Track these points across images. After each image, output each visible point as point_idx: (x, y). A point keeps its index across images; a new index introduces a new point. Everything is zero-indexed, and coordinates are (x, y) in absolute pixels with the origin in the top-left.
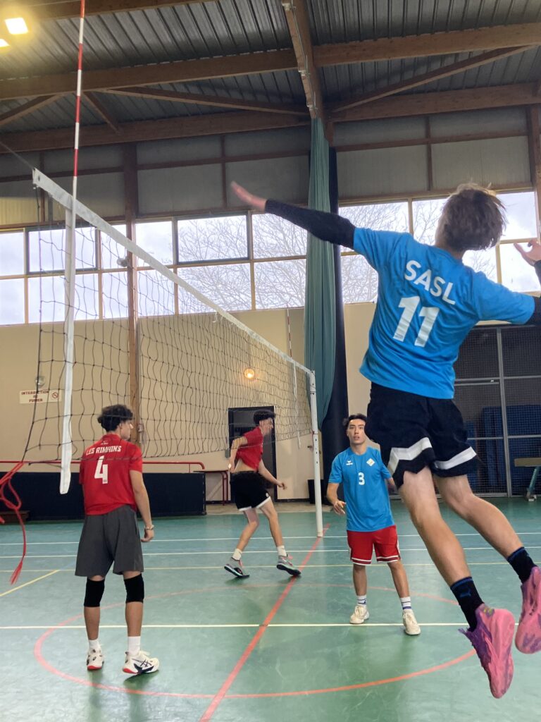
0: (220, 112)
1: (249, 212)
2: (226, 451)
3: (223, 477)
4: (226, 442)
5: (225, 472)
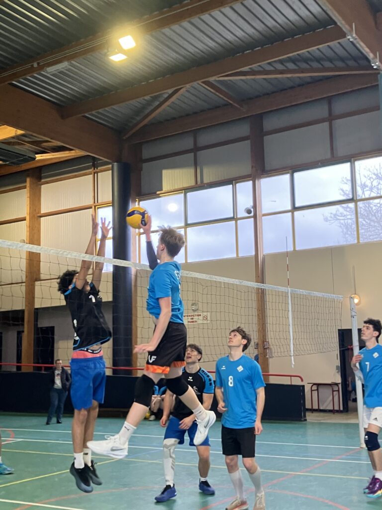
0: (321, 80)
1: (352, 159)
2: (337, 367)
3: (333, 389)
4: (337, 359)
5: (337, 384)
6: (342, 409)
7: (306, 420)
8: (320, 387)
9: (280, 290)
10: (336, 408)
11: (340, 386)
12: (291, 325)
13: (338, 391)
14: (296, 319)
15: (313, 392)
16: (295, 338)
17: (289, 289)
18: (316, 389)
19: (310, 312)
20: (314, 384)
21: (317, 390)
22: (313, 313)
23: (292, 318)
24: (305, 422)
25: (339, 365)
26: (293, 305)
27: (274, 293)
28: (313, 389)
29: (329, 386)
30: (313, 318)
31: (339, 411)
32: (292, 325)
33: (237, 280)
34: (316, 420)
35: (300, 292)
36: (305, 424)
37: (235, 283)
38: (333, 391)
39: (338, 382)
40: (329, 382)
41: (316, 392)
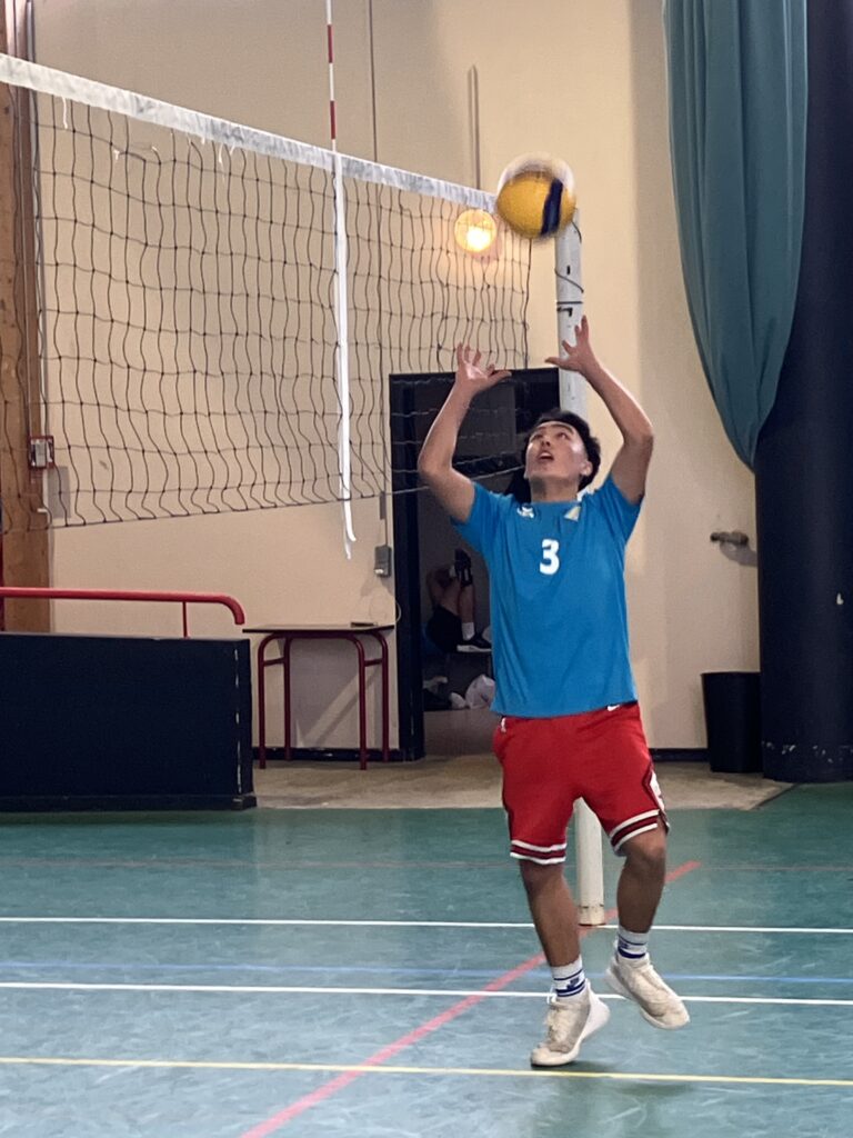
2: (380, 553)
3: (361, 655)
4: (383, 515)
5: (377, 633)
6: (394, 744)
7: (252, 802)
8: (296, 645)
9: (301, 160)
10: (373, 742)
11: (391, 640)
12: (344, 343)
13: (384, 662)
14: (362, 315)
15: (266, 669)
16: (357, 411)
17: (339, 156)
18: (278, 655)
19: (416, 281)
20: (276, 634)
21: (285, 661)
22: (427, 287)
23: (348, 310)
24: (248, 812)
25: (391, 545)
26: (354, 241)
27: (278, 179)
28: (266, 658)
29: (343, 642)
30: (428, 313)
31: (381, 757)
32: (349, 345)
33: (126, 93)
34: (296, 800)
35: (381, 174)
36: (250, 821)
37: (121, 111)
38: (363, 664)
39: (382, 623)
40: (342, 622)
41: (280, 668)
